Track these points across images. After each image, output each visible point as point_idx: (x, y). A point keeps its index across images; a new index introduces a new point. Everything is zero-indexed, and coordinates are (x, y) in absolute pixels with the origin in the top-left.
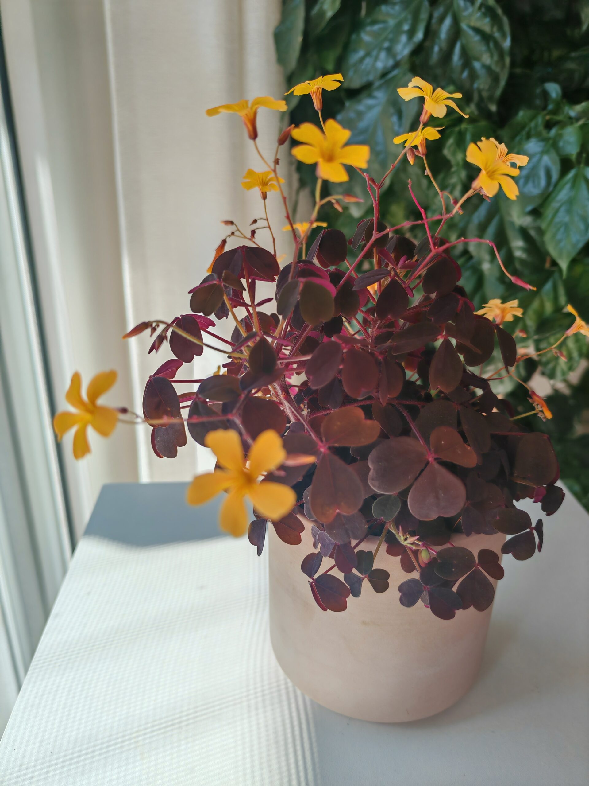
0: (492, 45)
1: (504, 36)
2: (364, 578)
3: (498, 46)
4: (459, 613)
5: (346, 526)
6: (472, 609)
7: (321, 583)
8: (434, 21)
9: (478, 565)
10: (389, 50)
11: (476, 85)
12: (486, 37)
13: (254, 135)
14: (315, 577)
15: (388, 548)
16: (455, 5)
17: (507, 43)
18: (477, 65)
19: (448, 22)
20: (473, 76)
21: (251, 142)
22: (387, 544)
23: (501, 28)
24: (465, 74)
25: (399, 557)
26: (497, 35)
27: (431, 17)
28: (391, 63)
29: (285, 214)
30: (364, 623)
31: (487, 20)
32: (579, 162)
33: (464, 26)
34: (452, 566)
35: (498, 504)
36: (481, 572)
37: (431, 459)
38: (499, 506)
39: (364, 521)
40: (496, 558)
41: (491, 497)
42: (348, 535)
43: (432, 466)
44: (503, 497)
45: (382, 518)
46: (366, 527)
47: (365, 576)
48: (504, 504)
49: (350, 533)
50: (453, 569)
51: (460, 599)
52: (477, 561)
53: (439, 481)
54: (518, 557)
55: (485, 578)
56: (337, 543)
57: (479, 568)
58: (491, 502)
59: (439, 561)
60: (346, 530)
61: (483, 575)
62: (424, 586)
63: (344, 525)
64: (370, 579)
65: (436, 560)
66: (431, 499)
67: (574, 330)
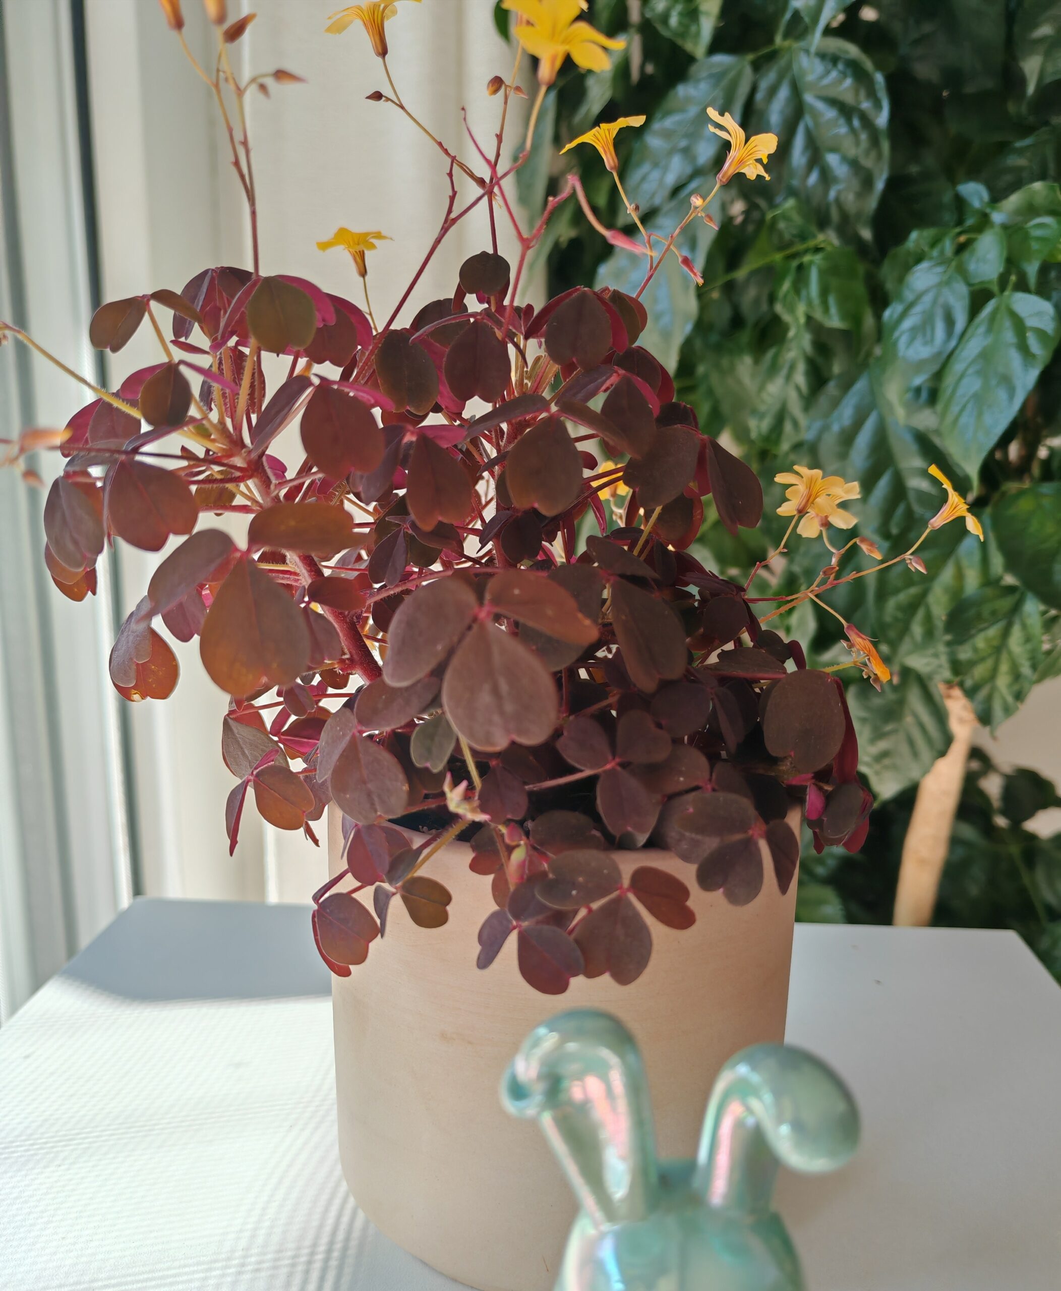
0: (856, 123)
1: (878, 105)
2: (394, 894)
3: (867, 123)
5: (370, 786)
6: (606, 978)
7: (328, 910)
8: (760, 96)
9: (628, 890)
10: (687, 152)
11: (832, 194)
12: (846, 110)
14: (322, 900)
15: (474, 860)
16: (795, 67)
17: (882, 119)
18: (832, 160)
19: (784, 93)
20: (826, 177)
22: (473, 851)
23: (872, 94)
24: (813, 178)
25: (490, 878)
26: (866, 105)
27: (754, 90)
28: (689, 170)
30: (445, 1037)
31: (848, 82)
32: (1003, 288)
33: (809, 98)
34: (574, 885)
35: (695, 784)
36: (630, 904)
37: (483, 615)
38: (696, 788)
39: (401, 776)
40: (684, 892)
41: (684, 769)
42: (372, 804)
43: (482, 627)
44: (711, 775)
45: (428, 765)
46: (406, 788)
47: (396, 888)
48: (709, 787)
49: (376, 799)
50: (574, 892)
51: (579, 953)
52: (626, 882)
53: (497, 658)
54: (733, 898)
55: (637, 915)
56: (358, 823)
57: (632, 897)
58: (682, 779)
59: (551, 876)
60: (369, 794)
61: (634, 909)
62: (515, 923)
63: (365, 783)
64: (404, 894)
65: (545, 874)
66: (485, 698)
67: (945, 515)
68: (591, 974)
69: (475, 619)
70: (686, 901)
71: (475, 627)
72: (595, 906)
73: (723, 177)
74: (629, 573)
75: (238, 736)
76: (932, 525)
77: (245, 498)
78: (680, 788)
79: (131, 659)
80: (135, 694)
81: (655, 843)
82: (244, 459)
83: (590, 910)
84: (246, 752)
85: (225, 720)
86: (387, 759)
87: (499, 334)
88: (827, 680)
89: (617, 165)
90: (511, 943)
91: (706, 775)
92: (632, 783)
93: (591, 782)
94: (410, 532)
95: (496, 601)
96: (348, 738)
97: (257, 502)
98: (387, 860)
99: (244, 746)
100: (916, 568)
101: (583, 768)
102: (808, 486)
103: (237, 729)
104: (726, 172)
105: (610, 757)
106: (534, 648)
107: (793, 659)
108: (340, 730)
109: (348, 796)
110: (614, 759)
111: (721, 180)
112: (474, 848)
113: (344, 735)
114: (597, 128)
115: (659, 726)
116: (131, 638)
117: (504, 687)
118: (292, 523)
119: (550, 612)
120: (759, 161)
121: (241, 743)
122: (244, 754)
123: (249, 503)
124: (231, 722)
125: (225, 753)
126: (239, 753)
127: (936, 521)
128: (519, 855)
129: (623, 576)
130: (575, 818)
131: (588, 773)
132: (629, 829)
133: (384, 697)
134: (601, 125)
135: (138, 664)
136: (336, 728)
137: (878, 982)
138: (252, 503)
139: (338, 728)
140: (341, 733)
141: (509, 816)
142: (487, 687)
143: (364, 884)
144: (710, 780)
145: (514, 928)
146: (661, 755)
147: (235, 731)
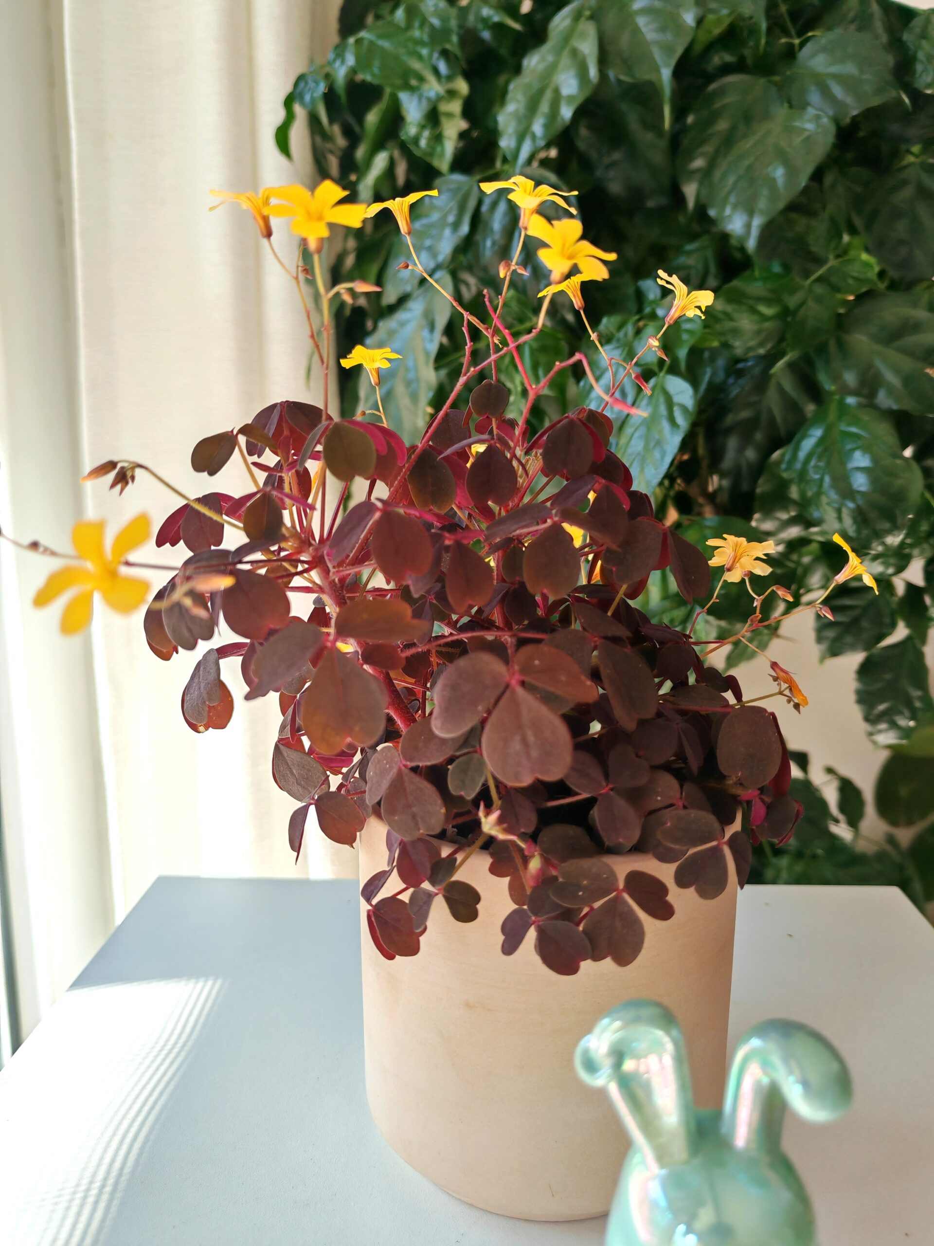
2: (437, 894)
4: (587, 966)
5: (414, 809)
6: (608, 961)
7: (382, 912)
9: (623, 890)
13: (269, 234)
14: (375, 901)
15: (492, 865)
21: (265, 241)
22: (491, 857)
25: (507, 880)
29: (309, 333)
30: (468, 1005)
34: (580, 887)
35: (670, 802)
36: (625, 902)
37: (513, 682)
38: (671, 805)
39: (439, 801)
40: (663, 890)
41: (660, 790)
42: (417, 824)
43: (514, 692)
44: (681, 793)
45: (462, 793)
46: (443, 810)
47: (438, 890)
48: (680, 804)
49: (419, 820)
50: (581, 893)
51: (587, 942)
52: (621, 885)
53: (525, 717)
54: (704, 894)
55: (631, 911)
56: (403, 838)
57: (626, 896)
58: (659, 798)
59: (561, 880)
60: (414, 816)
61: (629, 906)
62: (533, 918)
63: (410, 807)
64: (446, 894)
65: (556, 878)
66: (516, 745)
67: (847, 573)
68: (597, 958)
69: (507, 686)
70: (667, 896)
71: (508, 694)
72: (597, 905)
73: (670, 319)
74: (610, 635)
75: (287, 758)
76: (836, 581)
77: (307, 581)
78: (659, 805)
79: (205, 702)
80: (200, 726)
81: (638, 848)
82: (311, 555)
83: (592, 909)
84: (295, 772)
85: (276, 745)
86: (428, 789)
87: (508, 456)
88: (765, 714)
89: (584, 306)
90: (532, 935)
91: (678, 795)
92: (621, 804)
93: (591, 802)
94: (434, 601)
95: (523, 671)
96: (395, 770)
97: (317, 584)
98: (428, 866)
99: (292, 767)
100: (824, 615)
101: (582, 792)
102: (734, 549)
103: (287, 752)
104: (672, 317)
105: (604, 784)
106: (538, 696)
107: (732, 692)
108: (387, 763)
109: (396, 818)
110: (607, 785)
111: (669, 322)
112: (492, 855)
113: (391, 768)
114: (569, 279)
115: (637, 756)
116: (202, 686)
117: (531, 739)
118: (365, 616)
119: (563, 678)
120: (699, 308)
121: (290, 764)
122: (292, 773)
123: (310, 585)
124: (281, 747)
125: (275, 773)
126: (288, 772)
127: (839, 577)
128: (535, 864)
129: (606, 638)
130: (573, 831)
131: (585, 795)
132: (621, 840)
133: (423, 737)
134: (571, 277)
135: (209, 707)
136: (383, 761)
137: (790, 935)
138: (313, 586)
139: (385, 762)
140: (388, 766)
141: (523, 830)
142: (517, 738)
143: (409, 887)
144: (681, 798)
145: (534, 923)
146: (642, 781)
147: (285, 754)
